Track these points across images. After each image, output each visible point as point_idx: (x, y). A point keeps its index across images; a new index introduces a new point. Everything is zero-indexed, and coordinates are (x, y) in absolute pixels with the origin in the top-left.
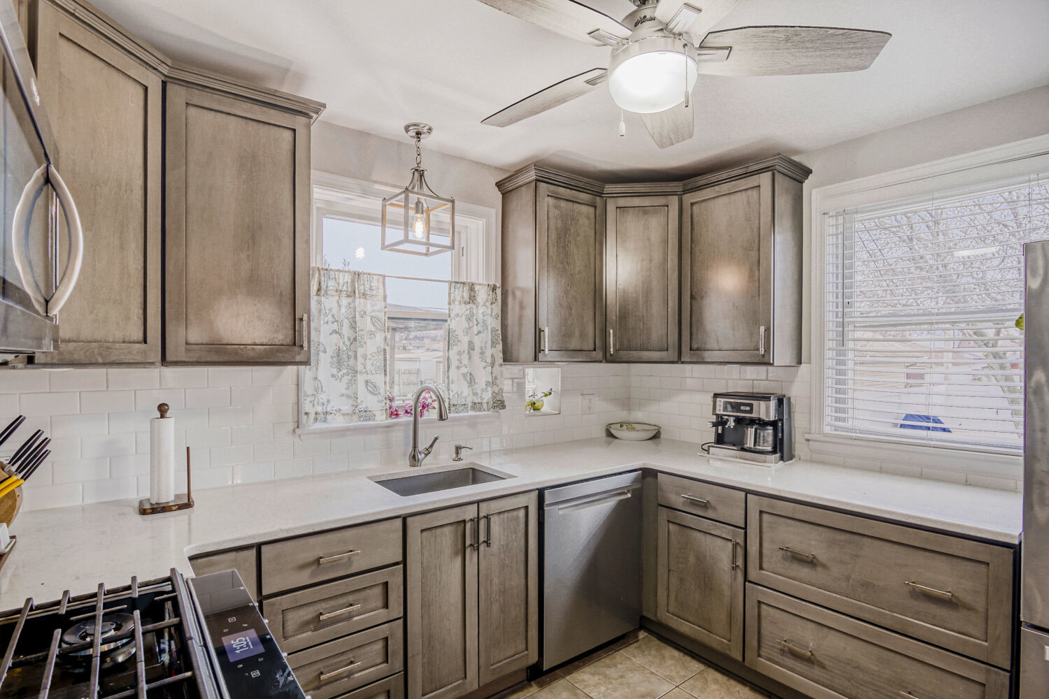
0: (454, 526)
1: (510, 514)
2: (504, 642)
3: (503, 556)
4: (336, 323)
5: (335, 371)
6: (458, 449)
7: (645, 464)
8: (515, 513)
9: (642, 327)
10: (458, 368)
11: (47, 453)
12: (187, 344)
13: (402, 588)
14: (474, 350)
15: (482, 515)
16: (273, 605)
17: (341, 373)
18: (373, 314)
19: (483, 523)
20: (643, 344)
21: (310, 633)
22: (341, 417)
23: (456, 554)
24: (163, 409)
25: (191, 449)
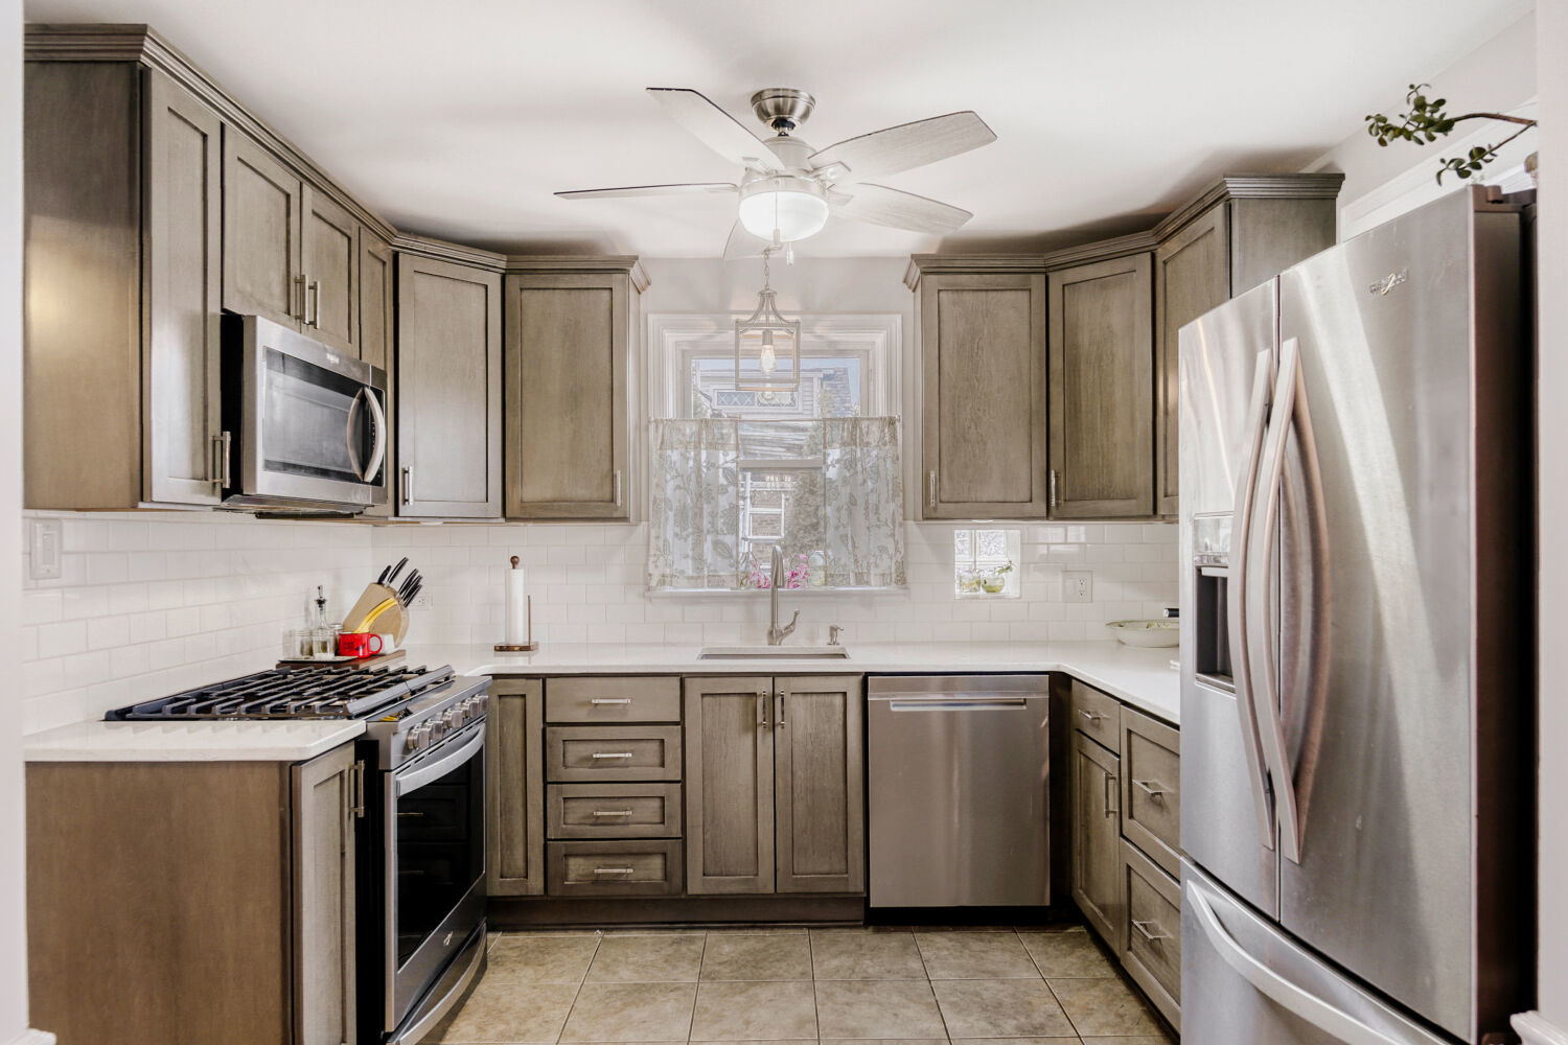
0: (744, 698)
1: (821, 698)
2: (814, 852)
3: (810, 747)
4: (679, 478)
5: (678, 530)
6: (833, 630)
7: (1058, 666)
8: (828, 699)
9: (1101, 463)
10: (837, 528)
11: (421, 587)
12: (522, 501)
13: (680, 750)
14: (856, 505)
15: (777, 691)
16: (554, 732)
17: (686, 533)
18: (726, 465)
19: (778, 701)
20: (1103, 489)
21: (587, 770)
22: (686, 580)
23: (746, 730)
24: (514, 561)
25: (532, 598)
